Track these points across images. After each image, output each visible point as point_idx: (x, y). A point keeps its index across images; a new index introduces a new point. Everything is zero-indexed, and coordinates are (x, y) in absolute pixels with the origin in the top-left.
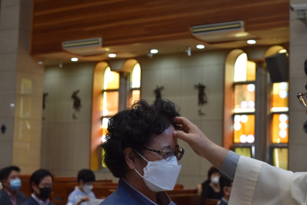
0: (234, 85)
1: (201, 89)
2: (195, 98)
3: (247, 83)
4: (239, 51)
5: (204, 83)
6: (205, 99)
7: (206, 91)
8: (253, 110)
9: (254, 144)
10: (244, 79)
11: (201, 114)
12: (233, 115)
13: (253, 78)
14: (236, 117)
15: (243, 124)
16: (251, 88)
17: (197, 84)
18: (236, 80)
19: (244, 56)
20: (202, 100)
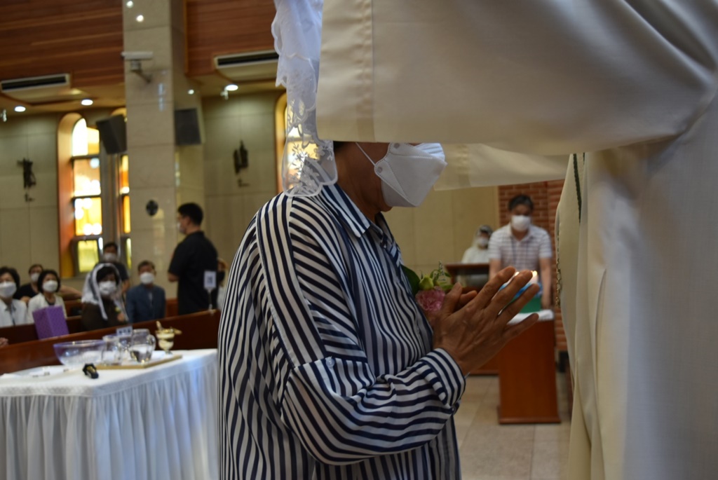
0: (72, 160)
1: (27, 166)
2: (20, 178)
3: (89, 158)
4: (77, 116)
5: (31, 159)
6: (33, 180)
7: (33, 169)
8: (98, 192)
9: (102, 235)
10: (85, 153)
11: (28, 199)
12: (73, 200)
13: (96, 150)
14: (77, 201)
15: (87, 212)
16: (95, 163)
17: (21, 160)
18: (75, 153)
19: (83, 122)
20: (28, 181)
